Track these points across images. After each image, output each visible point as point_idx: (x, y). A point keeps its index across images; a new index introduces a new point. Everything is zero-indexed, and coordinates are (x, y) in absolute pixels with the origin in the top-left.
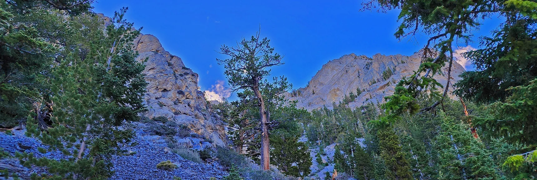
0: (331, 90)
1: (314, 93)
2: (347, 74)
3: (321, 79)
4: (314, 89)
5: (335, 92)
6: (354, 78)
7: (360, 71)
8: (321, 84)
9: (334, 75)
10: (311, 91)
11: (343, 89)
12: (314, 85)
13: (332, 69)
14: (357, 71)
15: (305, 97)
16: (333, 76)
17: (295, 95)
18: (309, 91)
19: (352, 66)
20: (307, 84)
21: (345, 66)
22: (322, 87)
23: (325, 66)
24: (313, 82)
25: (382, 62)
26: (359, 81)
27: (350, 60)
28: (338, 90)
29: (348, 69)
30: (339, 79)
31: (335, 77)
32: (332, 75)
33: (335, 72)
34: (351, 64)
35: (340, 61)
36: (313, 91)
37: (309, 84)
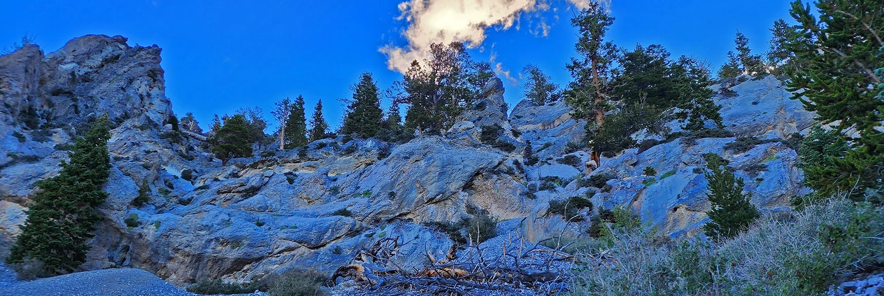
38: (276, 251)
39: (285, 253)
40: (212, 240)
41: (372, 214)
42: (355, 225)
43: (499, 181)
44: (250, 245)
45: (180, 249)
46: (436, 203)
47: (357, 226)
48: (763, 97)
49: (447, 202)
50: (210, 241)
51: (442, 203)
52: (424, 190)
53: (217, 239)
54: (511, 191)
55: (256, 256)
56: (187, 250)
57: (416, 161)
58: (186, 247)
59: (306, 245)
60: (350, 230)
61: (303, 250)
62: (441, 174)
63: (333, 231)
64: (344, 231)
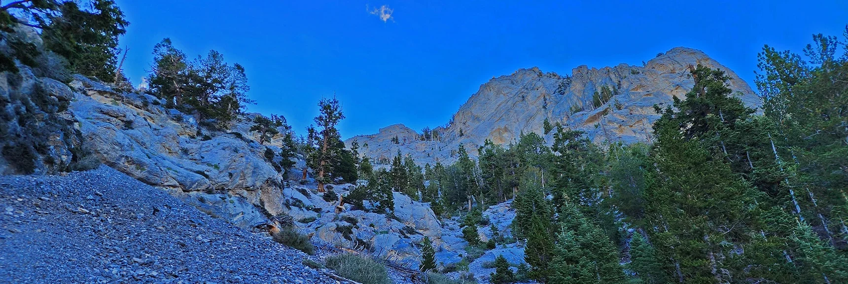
0: (494, 130)
1: (462, 135)
2: (524, 102)
3: (475, 110)
4: (463, 127)
5: (499, 134)
6: (536, 110)
7: (547, 97)
8: (477, 119)
9: (499, 102)
10: (457, 131)
11: (514, 130)
12: (463, 121)
13: (498, 92)
14: (543, 98)
15: (445, 141)
16: (498, 104)
17: (428, 137)
18: (453, 131)
19: (533, 89)
20: (450, 120)
21: (520, 88)
22: (477, 124)
23: (486, 86)
24: (461, 114)
25: (588, 81)
26: (544, 116)
27: (530, 77)
28: (506, 130)
29: (525, 93)
30: (508, 110)
31: (501, 106)
32: (496, 102)
33: (503, 99)
34: (532, 85)
35: (512, 80)
36: (461, 131)
37: (454, 120)
38: (166, 184)
39: (171, 188)
40: (123, 156)
41: (220, 183)
42: (210, 186)
43: (274, 190)
44: (149, 172)
45: (100, 153)
46: (248, 190)
47: (211, 188)
48: (405, 206)
49: (252, 192)
50: (122, 156)
51: (250, 192)
52: (244, 179)
53: (127, 157)
54: (279, 199)
55: (153, 182)
56: (105, 155)
57: (242, 157)
58: (105, 153)
59: (182, 187)
60: (207, 189)
61: (180, 190)
62: (254, 172)
63: (198, 185)
64: (204, 187)
